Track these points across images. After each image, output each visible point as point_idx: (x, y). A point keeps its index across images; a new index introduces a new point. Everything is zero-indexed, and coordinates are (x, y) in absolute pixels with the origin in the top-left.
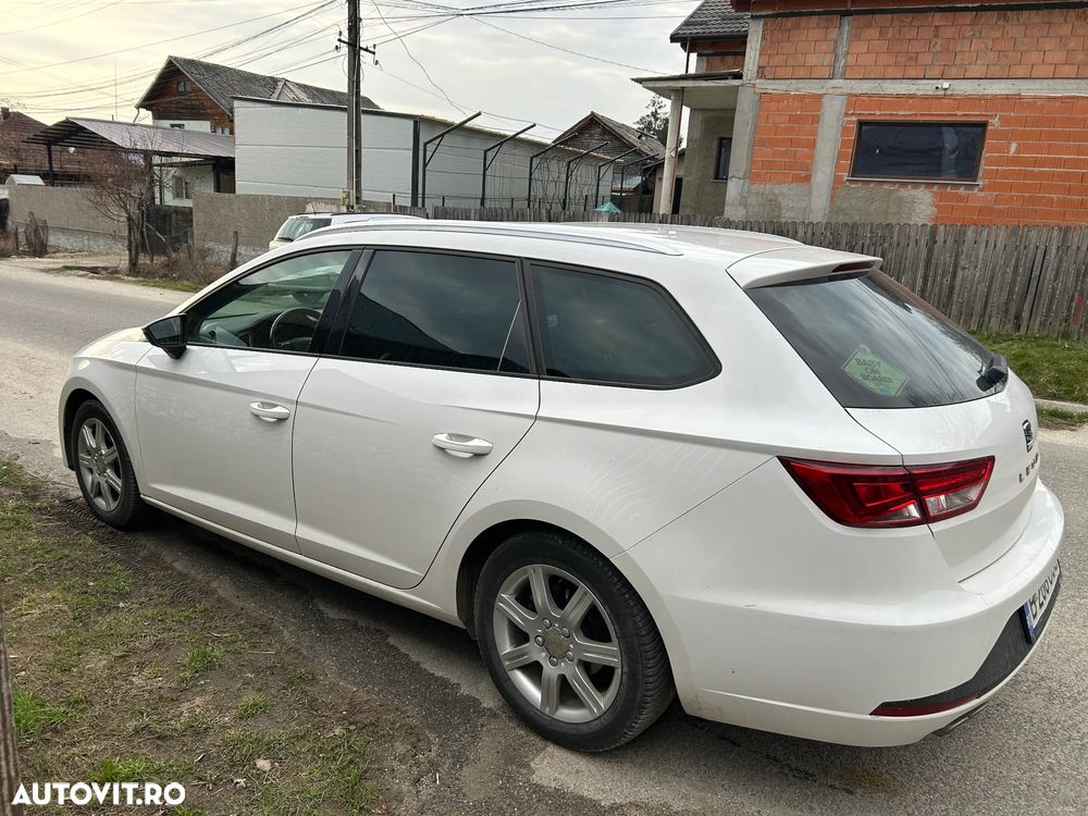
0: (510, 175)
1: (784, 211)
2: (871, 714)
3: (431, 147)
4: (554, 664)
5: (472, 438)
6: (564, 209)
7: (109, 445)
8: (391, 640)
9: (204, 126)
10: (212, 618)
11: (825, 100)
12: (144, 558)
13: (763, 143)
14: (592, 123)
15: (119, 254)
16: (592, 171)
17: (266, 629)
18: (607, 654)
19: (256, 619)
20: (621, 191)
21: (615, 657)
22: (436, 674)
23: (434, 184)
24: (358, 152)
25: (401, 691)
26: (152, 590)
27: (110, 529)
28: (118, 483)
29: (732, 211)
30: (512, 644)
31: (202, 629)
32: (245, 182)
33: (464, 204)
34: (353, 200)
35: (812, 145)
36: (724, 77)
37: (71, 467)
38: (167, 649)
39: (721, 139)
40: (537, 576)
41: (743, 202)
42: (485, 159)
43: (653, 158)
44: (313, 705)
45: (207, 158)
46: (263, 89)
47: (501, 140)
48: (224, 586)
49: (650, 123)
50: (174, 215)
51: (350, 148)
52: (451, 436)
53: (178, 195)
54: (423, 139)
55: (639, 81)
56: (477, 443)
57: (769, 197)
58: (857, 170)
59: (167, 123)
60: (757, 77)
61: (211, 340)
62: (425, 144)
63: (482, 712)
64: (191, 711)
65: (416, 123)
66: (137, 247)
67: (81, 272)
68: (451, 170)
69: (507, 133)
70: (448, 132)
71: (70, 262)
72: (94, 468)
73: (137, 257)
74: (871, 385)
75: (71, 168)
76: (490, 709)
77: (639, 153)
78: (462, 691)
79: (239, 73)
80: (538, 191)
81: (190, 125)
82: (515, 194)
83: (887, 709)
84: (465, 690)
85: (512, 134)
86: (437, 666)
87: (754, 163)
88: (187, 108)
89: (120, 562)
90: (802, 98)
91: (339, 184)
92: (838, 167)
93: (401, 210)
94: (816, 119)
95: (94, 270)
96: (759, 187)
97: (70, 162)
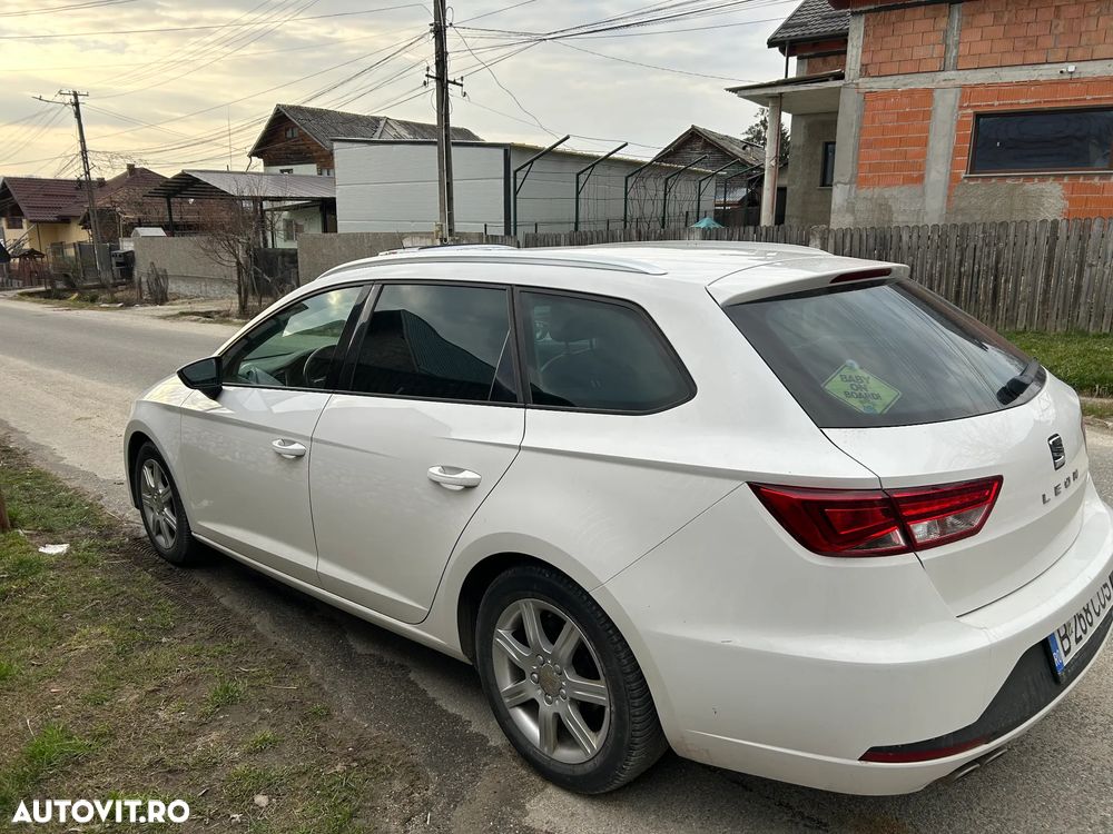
0: (605, 198)
1: (895, 215)
2: (860, 759)
3: (520, 175)
4: (550, 702)
5: (461, 470)
6: (663, 227)
7: (165, 485)
8: (412, 676)
9: (310, 169)
10: (245, 653)
11: (937, 94)
12: (194, 594)
13: (869, 145)
14: (694, 136)
15: (231, 298)
16: (692, 187)
17: (293, 664)
18: (596, 691)
19: (286, 654)
20: (725, 204)
21: (603, 695)
22: (450, 711)
23: (526, 210)
24: (449, 185)
25: (412, 727)
26: (195, 626)
27: (170, 566)
28: (173, 520)
29: (840, 221)
30: (513, 680)
31: (234, 663)
32: (346, 222)
33: (556, 230)
34: (446, 232)
35: (924, 143)
36: (824, 79)
37: (137, 507)
38: (196, 684)
39: (827, 144)
40: (528, 610)
41: (851, 209)
42: (578, 183)
43: (757, 168)
44: (322, 742)
45: (314, 200)
46: (364, 129)
47: (591, 163)
48: (262, 622)
49: (759, 132)
50: (280, 258)
51: (441, 181)
52: (445, 469)
53: (289, 237)
54: (513, 168)
55: (734, 90)
56: (468, 475)
57: (879, 201)
58: (974, 167)
59: (276, 169)
60: (861, 76)
61: (248, 381)
62: (515, 172)
63: (486, 751)
64: (206, 745)
65: (506, 152)
66: (246, 290)
67: (195, 317)
68: (544, 197)
69: (600, 154)
70: (537, 158)
71: (186, 308)
72: (155, 507)
73: (246, 301)
74: (854, 403)
75: (191, 218)
76: (495, 748)
77: (743, 164)
78: (471, 729)
79: (342, 115)
80: (634, 211)
81: (299, 169)
82: (612, 215)
83: (875, 754)
84: (475, 728)
85: (604, 155)
86: (451, 703)
87: (859, 166)
88: (295, 153)
89: (172, 597)
90: (912, 92)
91: (432, 218)
92: (954, 165)
93: (493, 240)
94: (927, 115)
95: (207, 315)
96: (865, 192)
97: (189, 212)
